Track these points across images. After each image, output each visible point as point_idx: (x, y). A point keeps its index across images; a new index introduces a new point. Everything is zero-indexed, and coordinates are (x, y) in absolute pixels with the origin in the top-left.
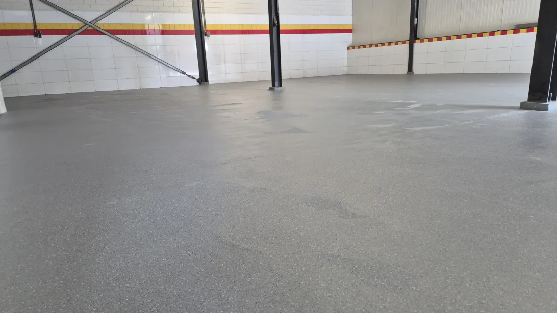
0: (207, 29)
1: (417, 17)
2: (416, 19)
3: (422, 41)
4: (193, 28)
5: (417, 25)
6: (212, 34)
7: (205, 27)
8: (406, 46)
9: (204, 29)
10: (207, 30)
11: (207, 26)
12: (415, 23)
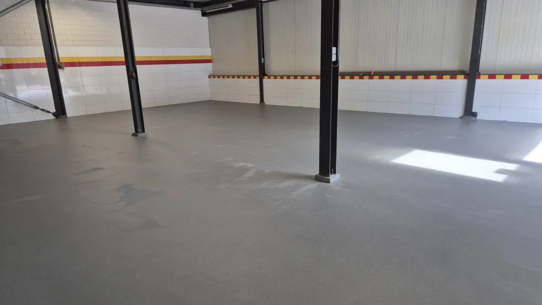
0: (61, 61)
1: (264, 57)
2: (263, 59)
3: (269, 77)
4: (44, 61)
5: (264, 63)
6: (68, 66)
7: (59, 60)
8: (257, 80)
9: (57, 61)
10: (61, 63)
11: (60, 59)
12: (263, 62)
